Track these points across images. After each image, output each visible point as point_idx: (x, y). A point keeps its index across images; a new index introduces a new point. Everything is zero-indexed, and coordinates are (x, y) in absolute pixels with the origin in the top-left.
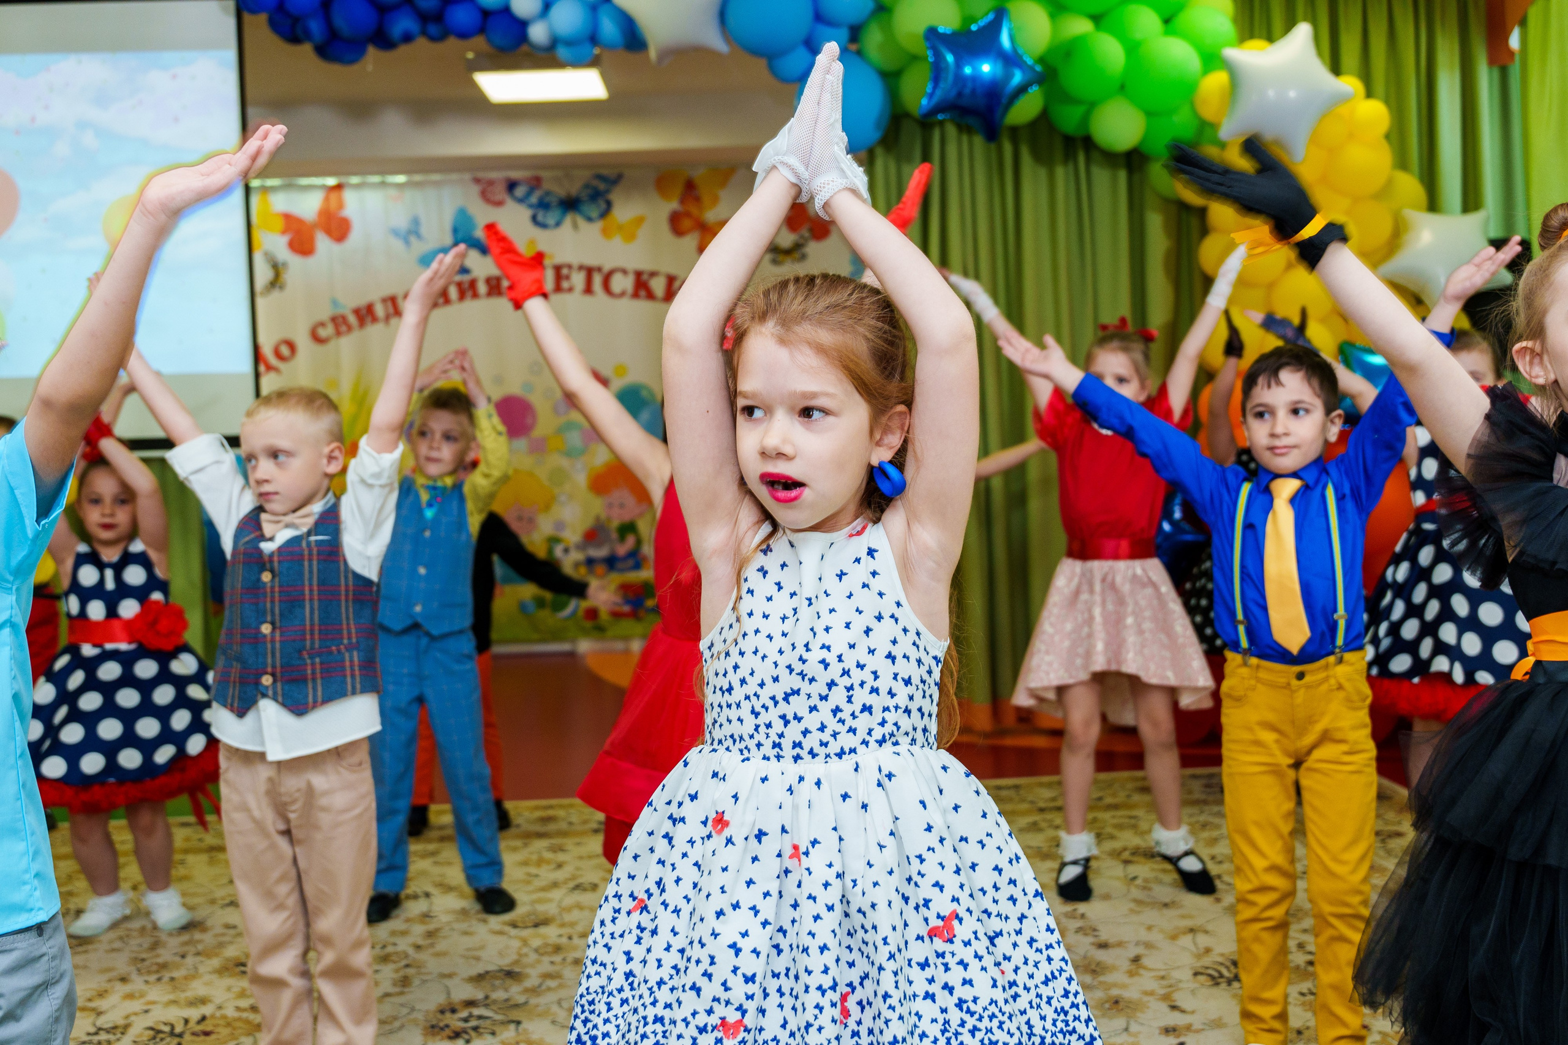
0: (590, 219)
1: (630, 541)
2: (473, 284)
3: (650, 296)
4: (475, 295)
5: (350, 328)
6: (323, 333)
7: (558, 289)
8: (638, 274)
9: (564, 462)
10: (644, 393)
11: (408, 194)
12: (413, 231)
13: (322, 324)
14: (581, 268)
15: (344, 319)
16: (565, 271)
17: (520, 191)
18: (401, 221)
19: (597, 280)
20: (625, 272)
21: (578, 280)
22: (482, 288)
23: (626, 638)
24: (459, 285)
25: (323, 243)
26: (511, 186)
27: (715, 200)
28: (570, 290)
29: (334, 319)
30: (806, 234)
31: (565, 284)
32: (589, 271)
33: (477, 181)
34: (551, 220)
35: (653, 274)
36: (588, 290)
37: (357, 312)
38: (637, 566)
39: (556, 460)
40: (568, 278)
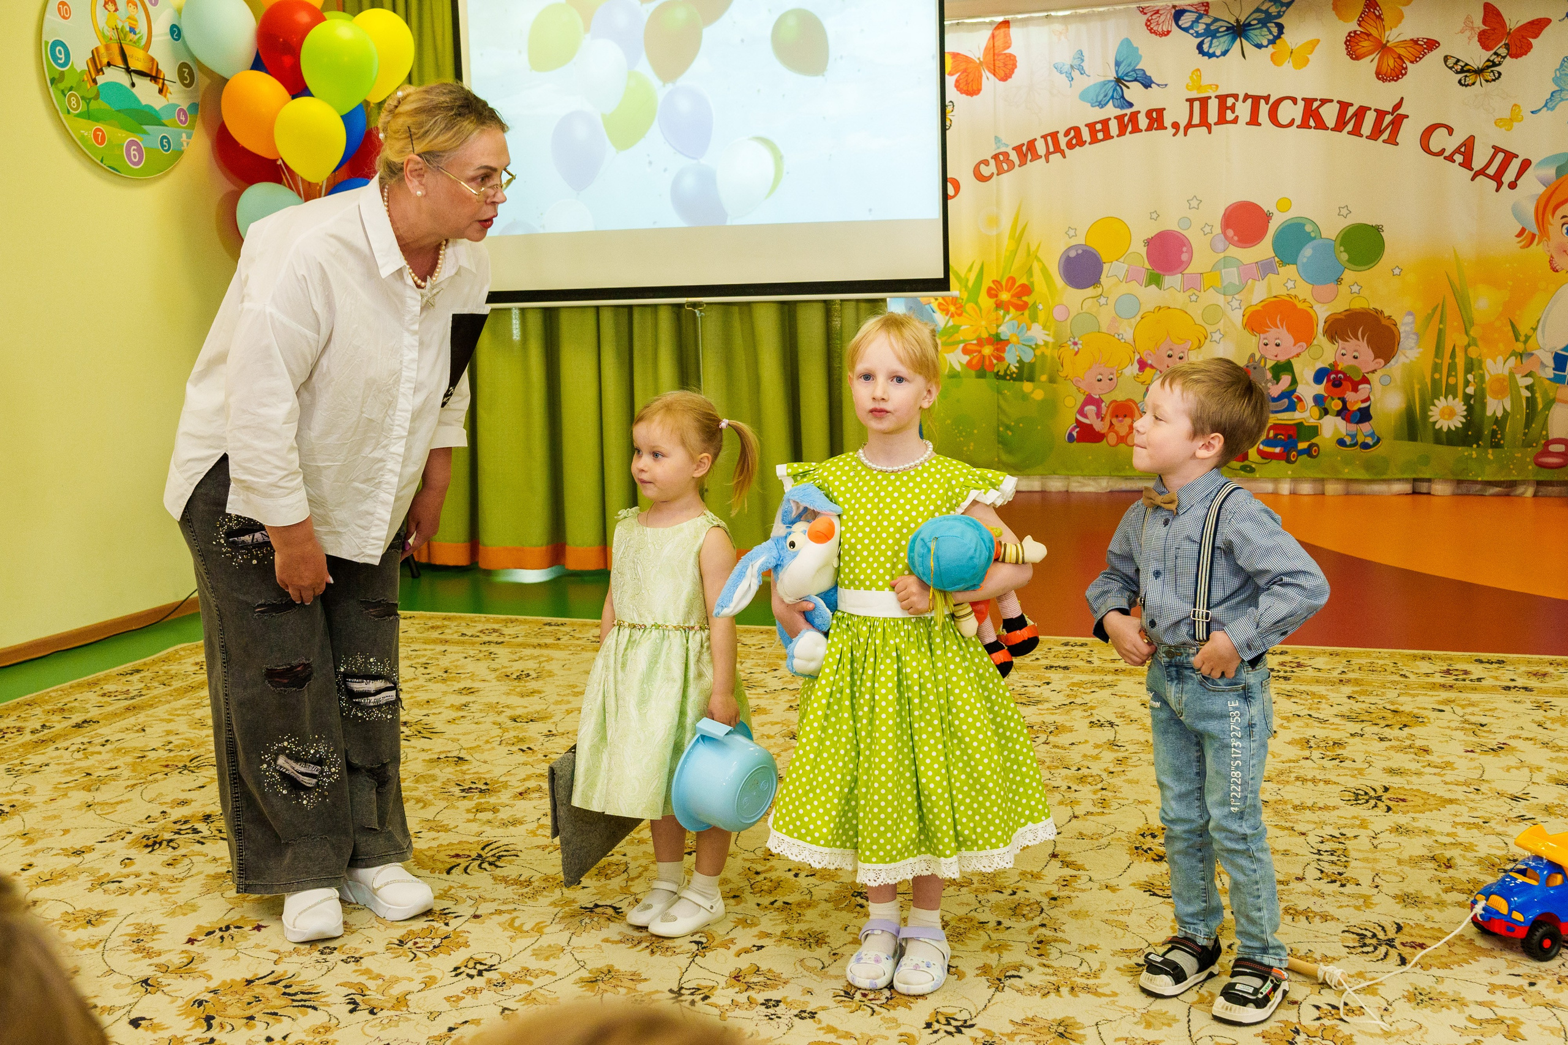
0: (1259, 46)
1: (1286, 380)
2: (1134, 117)
3: (1321, 125)
4: (1136, 129)
5: (1011, 166)
6: (985, 171)
7: (1222, 120)
8: (1308, 102)
9: (1220, 300)
10: (1308, 228)
11: (1073, 28)
12: (1078, 66)
13: (986, 162)
14: (1247, 97)
15: (1006, 155)
16: (1230, 101)
17: (1186, 20)
18: (1066, 58)
19: (1264, 108)
20: (1294, 100)
21: (1243, 110)
22: (1143, 122)
23: (1276, 480)
24: (1119, 119)
25: (989, 81)
26: (1178, 14)
27: (1400, 17)
28: (1235, 121)
29: (996, 157)
30: (1503, 51)
31: (1230, 116)
32: (1256, 101)
33: (1143, 11)
34: (1218, 47)
35: (1324, 102)
36: (1254, 121)
37: (1018, 149)
38: (1291, 408)
39: (1211, 297)
40: (1233, 108)
